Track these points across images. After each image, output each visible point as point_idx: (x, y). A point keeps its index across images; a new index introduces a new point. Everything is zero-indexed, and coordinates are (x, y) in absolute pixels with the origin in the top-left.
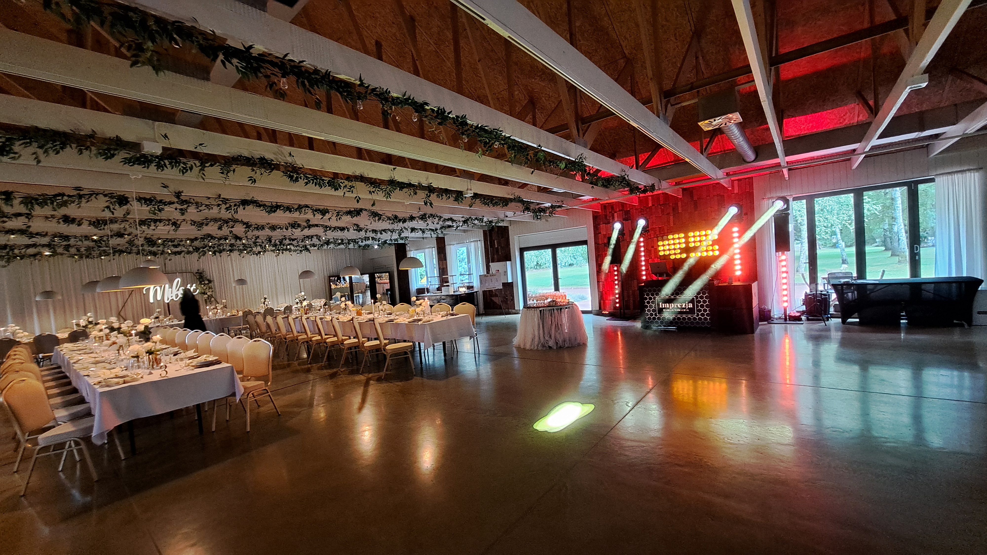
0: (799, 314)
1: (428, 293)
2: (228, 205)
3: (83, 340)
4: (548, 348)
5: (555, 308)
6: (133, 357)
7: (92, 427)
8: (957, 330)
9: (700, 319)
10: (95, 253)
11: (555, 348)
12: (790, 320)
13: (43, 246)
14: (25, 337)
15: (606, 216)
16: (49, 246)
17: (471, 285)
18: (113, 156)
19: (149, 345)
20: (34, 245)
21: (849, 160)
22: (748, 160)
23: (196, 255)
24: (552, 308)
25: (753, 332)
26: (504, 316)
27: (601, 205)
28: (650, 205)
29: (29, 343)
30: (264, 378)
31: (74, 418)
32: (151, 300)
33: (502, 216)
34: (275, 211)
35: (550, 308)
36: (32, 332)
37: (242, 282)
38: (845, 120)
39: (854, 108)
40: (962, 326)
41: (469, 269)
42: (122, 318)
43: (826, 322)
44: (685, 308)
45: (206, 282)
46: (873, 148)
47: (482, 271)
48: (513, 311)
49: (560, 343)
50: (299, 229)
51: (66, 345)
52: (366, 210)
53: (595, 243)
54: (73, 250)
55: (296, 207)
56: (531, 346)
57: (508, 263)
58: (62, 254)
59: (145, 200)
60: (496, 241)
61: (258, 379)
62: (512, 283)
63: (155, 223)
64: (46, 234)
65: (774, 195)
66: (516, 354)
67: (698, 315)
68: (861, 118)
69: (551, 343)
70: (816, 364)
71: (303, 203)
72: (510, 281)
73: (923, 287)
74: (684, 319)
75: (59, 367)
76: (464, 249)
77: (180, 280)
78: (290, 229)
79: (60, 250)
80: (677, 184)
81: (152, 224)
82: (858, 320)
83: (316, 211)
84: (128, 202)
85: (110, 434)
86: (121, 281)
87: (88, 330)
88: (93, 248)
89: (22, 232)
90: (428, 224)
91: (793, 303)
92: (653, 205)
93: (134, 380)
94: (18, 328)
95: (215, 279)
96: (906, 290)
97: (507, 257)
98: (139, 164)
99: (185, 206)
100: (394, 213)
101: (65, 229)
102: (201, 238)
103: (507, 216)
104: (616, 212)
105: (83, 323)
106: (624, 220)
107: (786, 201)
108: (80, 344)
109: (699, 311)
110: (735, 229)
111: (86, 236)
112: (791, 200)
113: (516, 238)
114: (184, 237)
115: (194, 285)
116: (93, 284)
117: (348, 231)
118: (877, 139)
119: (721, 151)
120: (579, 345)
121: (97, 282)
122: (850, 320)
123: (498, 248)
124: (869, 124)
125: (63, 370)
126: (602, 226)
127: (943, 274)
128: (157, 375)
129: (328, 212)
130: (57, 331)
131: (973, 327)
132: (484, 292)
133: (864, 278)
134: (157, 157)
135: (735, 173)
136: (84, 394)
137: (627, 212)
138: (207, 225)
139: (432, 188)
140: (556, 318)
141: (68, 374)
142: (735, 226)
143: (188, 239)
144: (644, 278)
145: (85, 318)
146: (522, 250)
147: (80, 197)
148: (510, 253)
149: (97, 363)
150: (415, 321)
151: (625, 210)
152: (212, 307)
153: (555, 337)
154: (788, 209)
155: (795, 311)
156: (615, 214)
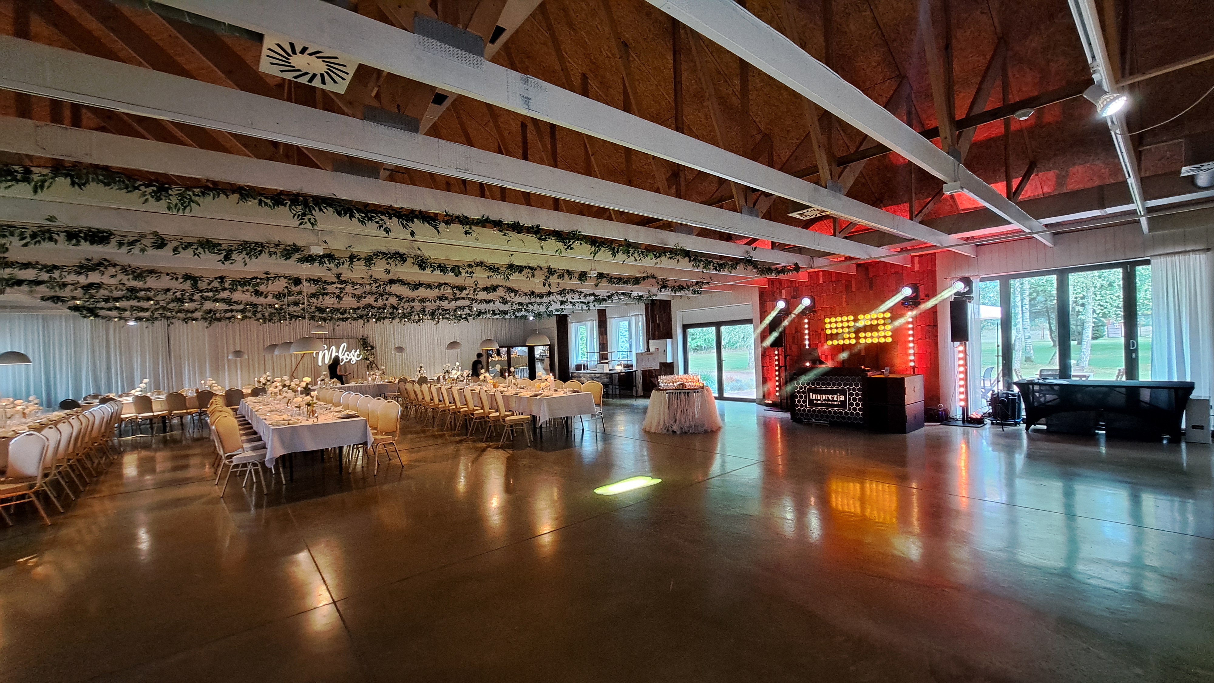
0: (983, 416)
1: (584, 370)
2: (377, 285)
3: (262, 395)
4: (672, 433)
5: (682, 391)
6: (296, 407)
7: (266, 454)
9: (852, 414)
10: (276, 319)
12: (970, 423)
13: (237, 311)
14: (219, 390)
15: (773, 292)
16: (242, 311)
17: (629, 363)
18: (290, 257)
19: (308, 398)
20: (232, 311)
23: (360, 321)
24: (679, 391)
27: (768, 280)
28: (821, 281)
29: (222, 396)
30: (392, 433)
31: (254, 449)
32: (320, 364)
34: (417, 289)
35: (677, 391)
36: (224, 388)
37: (400, 349)
41: (630, 345)
42: (292, 377)
44: (836, 401)
45: (369, 348)
47: (642, 349)
49: (686, 428)
50: (447, 302)
51: (250, 398)
52: (502, 286)
53: (761, 323)
54: (259, 315)
55: (436, 285)
57: (669, 341)
58: (250, 318)
59: (314, 280)
60: (657, 316)
61: (387, 434)
62: (672, 362)
63: (323, 296)
64: (241, 303)
65: (957, 275)
67: (850, 409)
71: (442, 281)
72: (669, 361)
74: (835, 412)
75: (244, 417)
76: (627, 323)
77: (345, 344)
78: (438, 301)
79: (250, 314)
81: (321, 297)
82: (1045, 427)
83: (454, 287)
84: (301, 283)
85: (277, 460)
86: (293, 346)
87: (266, 387)
88: (275, 313)
89: (223, 300)
92: (824, 282)
93: (297, 423)
94: (214, 382)
95: (377, 346)
97: (668, 334)
98: (307, 262)
99: (343, 286)
100: (531, 289)
101: (255, 299)
102: (363, 308)
104: (784, 288)
105: (263, 380)
106: (790, 298)
107: (968, 283)
108: (260, 398)
109: (852, 404)
111: (270, 305)
112: (976, 281)
113: (679, 314)
114: (348, 307)
115: (358, 350)
116: (273, 347)
117: (494, 303)
121: (276, 345)
122: (1036, 426)
123: (659, 322)
125: (247, 418)
127: (1163, 378)
128: (310, 422)
129: (466, 289)
130: (242, 387)
132: (644, 372)
133: (1066, 378)
134: (320, 256)
135: (911, 249)
136: (262, 434)
137: (796, 289)
138: (365, 297)
139: (552, 270)
140: (683, 402)
141: (250, 421)
143: (351, 308)
145: (265, 376)
146: (685, 327)
147: (268, 279)
148: (672, 330)
149: (272, 411)
152: (372, 373)
153: (680, 422)
155: (977, 413)
156: (783, 291)
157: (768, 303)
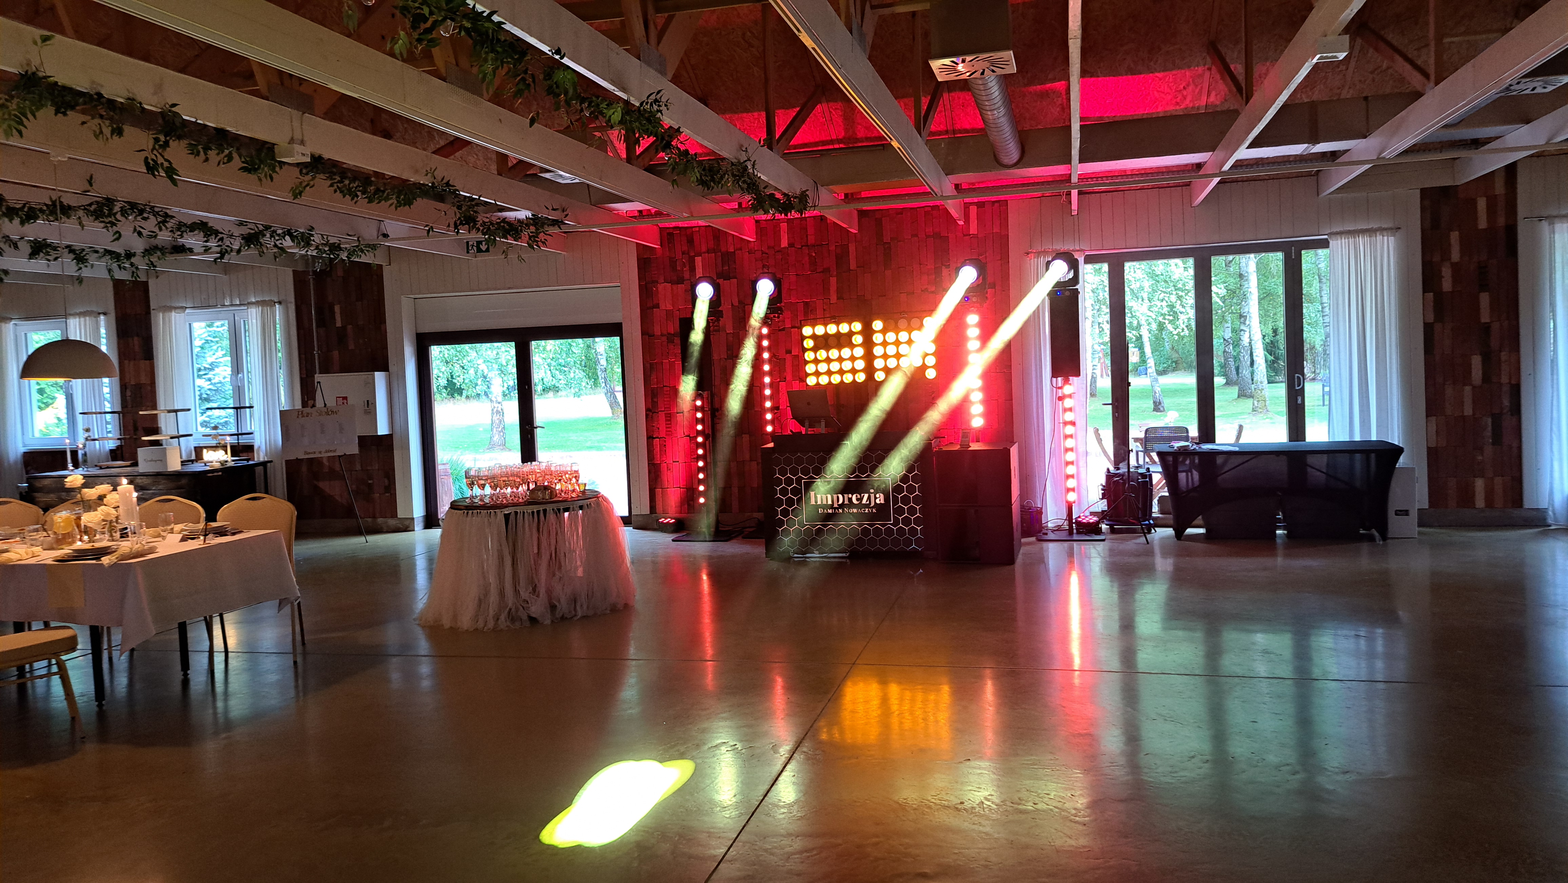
0: (1095, 519)
4: (528, 624)
5: (549, 507)
8: (1365, 547)
9: (901, 531)
11: (548, 622)
12: (1078, 533)
15: (673, 261)
17: (243, 440)
21: (1188, 184)
22: (1006, 161)
24: (541, 507)
25: (1011, 561)
26: (362, 539)
27: (662, 230)
28: (784, 243)
33: (369, 233)
35: (535, 508)
38: (1185, 98)
39: (1201, 76)
40: (1371, 539)
41: (239, 391)
43: (1148, 536)
44: (867, 506)
46: (1239, 164)
47: (287, 398)
48: (392, 522)
49: (563, 606)
53: (643, 333)
56: (476, 618)
57: (380, 377)
60: (337, 309)
62: (389, 438)
65: (1049, 247)
66: (423, 646)
67: (896, 522)
68: (1212, 98)
69: (537, 608)
70: (1127, 625)
72: (383, 429)
73: (1311, 459)
74: (866, 532)
80: (849, 198)
82: (1202, 531)
90: (118, 236)
91: (1084, 492)
92: (791, 245)
96: (1281, 466)
97: (376, 359)
103: (385, 236)
104: (699, 254)
106: (720, 275)
107: (1074, 265)
109: (900, 511)
110: (973, 319)
112: (1081, 260)
113: (406, 303)
118: (1247, 148)
119: (947, 132)
120: (614, 609)
122: (1190, 531)
123: (344, 328)
124: (1234, 114)
126: (664, 290)
131: (1389, 541)
132: (293, 465)
133: (1212, 440)
135: (972, 189)
137: (728, 258)
139: (177, 122)
140: (553, 534)
142: (973, 312)
144: (769, 429)
146: (425, 341)
148: (385, 347)
150: (81, 554)
151: (723, 250)
153: (549, 592)
154: (1075, 280)
155: (1087, 513)
156: (698, 259)
157: (661, 287)
